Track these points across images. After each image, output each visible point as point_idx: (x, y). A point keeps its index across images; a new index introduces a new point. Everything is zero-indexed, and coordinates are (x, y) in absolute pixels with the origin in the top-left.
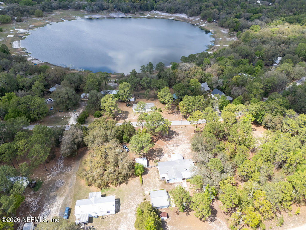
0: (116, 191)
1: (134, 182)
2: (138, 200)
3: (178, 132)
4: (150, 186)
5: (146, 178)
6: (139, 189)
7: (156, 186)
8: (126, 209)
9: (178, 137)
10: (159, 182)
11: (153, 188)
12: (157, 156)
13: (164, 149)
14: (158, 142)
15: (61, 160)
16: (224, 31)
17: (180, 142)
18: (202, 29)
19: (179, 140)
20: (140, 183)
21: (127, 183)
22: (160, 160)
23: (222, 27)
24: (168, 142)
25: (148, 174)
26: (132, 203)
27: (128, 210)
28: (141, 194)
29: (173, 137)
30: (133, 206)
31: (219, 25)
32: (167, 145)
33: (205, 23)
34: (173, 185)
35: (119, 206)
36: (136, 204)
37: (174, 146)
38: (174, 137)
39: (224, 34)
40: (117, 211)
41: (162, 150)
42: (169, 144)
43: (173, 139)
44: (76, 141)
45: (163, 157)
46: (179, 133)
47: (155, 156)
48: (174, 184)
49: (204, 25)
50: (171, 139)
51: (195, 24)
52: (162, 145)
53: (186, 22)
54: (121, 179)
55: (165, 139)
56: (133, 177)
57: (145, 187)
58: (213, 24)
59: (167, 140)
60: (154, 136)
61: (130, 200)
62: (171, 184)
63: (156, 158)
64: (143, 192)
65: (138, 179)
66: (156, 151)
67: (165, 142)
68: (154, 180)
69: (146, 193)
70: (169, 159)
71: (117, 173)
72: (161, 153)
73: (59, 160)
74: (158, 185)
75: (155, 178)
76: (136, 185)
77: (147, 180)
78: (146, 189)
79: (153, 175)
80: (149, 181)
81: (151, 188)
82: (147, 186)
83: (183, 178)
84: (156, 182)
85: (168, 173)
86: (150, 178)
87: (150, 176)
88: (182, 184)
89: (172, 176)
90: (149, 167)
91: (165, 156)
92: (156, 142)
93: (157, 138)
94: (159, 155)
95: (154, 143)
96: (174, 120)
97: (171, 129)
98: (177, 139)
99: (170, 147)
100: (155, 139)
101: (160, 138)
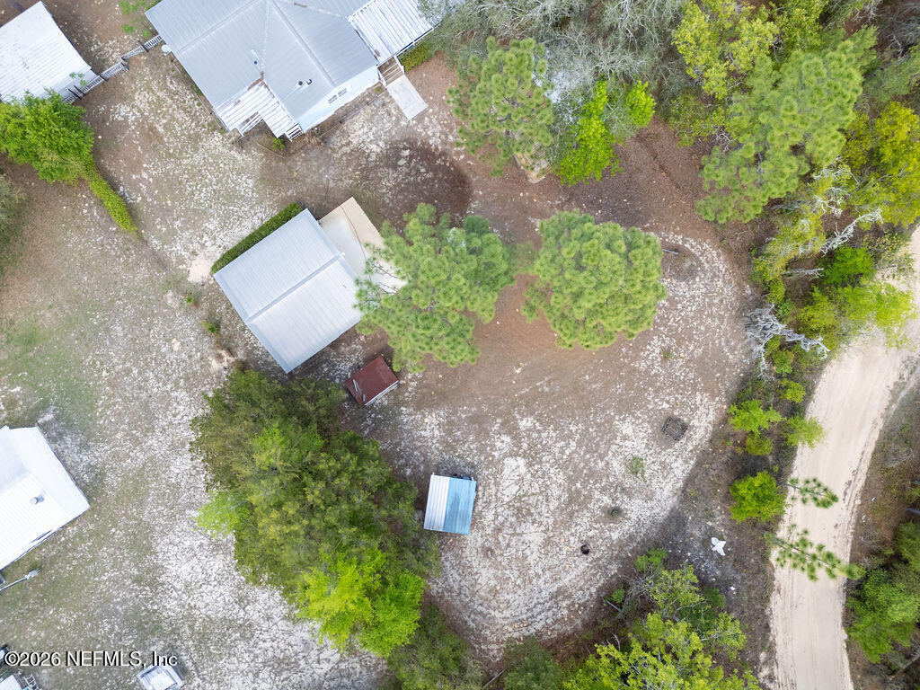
2: (176, 346)
4: (195, 218)
5: (135, 167)
6: (143, 272)
7: (232, 197)
8: (137, 442)
10: (240, 157)
11: (225, 223)
20: (115, 225)
26: (155, 388)
27: (151, 442)
28: (170, 299)
30: (166, 400)
34: (336, 140)
36: (176, 383)
48: (339, 121)
57: (170, 237)
61: (128, 372)
62: (324, 132)
64: (177, 283)
68: (198, 158)
69: (198, 271)
74: (247, 184)
75: (195, 139)
76: (104, 254)
77: (158, 180)
78: (179, 248)
79: (173, 119)
80: (170, 185)
81: (212, 228)
82: (178, 223)
83: (382, 60)
84: (221, 165)
85: (262, 74)
86: (170, 156)
87: (159, 138)
88: (387, 100)
89: (301, 83)
90: (111, 71)
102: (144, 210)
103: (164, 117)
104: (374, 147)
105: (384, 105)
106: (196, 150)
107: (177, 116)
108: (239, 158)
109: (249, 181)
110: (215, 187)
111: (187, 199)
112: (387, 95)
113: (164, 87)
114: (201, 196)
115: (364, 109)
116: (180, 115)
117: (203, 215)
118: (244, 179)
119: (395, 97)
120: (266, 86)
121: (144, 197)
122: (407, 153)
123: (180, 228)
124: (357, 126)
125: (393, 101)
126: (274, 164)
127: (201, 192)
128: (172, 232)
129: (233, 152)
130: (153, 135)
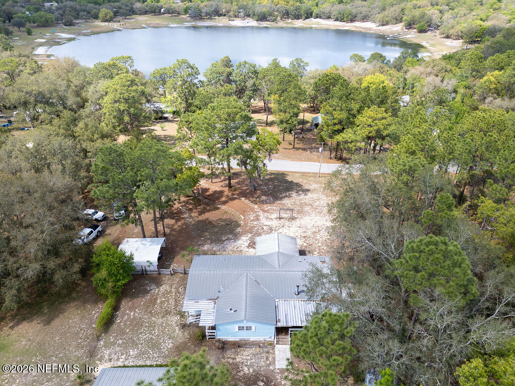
3: (306, 187)
4: (130, 344)
5: (132, 309)
7: (156, 346)
9: (302, 196)
12: (213, 241)
13: (246, 225)
14: (231, 203)
16: (451, 44)
17: (307, 209)
19: (302, 205)
20: (96, 325)
21: (49, 323)
24: (267, 207)
25: (148, 297)
29: (286, 196)
32: (261, 213)
33: (412, 33)
34: (229, 353)
37: (280, 218)
38: (289, 196)
39: (451, 48)
41: (239, 225)
42: (264, 211)
43: (286, 201)
45: (231, 246)
46: (311, 188)
47: (206, 239)
48: (238, 345)
49: (409, 36)
50: (276, 198)
51: (391, 35)
52: (244, 212)
55: (258, 197)
58: (427, 34)
59: (263, 202)
60: (226, 189)
62: (224, 346)
65: (100, 311)
66: (214, 226)
67: (256, 207)
68: (160, 320)
72: (231, 233)
74: (167, 345)
75: (168, 313)
76: (77, 333)
77: (135, 318)
78: (107, 352)
79: (168, 301)
80: (137, 324)
81: (131, 353)
82: (120, 342)
83: (279, 325)
84: (166, 330)
85: (218, 297)
86: (150, 312)
87: (155, 304)
88: (271, 351)
89: (231, 309)
90: (164, 271)
91: (240, 242)
92: (224, 203)
93: (233, 194)
94: (221, 240)
95: (219, 206)
96: (302, 161)
97: (289, 178)
98: (298, 202)
99: (267, 218)
100: (227, 196)
101: (244, 194)
102: (115, 326)
103: (165, 298)
104: (246, 369)
105: (268, 352)
106: (163, 317)
107: (171, 301)
108: (177, 332)
109: (171, 344)
110: (153, 337)
111: (136, 334)
112: (273, 349)
113: (177, 289)
114: (143, 337)
115: (256, 348)
116: (172, 301)
117: (135, 345)
118: (169, 342)
119: (277, 352)
120: (215, 303)
121: (121, 322)
122: (262, 384)
123: (119, 344)
124: (246, 353)
125: (274, 354)
126: (189, 344)
127: (145, 335)
128: (114, 344)
129: (177, 328)
130: (153, 301)
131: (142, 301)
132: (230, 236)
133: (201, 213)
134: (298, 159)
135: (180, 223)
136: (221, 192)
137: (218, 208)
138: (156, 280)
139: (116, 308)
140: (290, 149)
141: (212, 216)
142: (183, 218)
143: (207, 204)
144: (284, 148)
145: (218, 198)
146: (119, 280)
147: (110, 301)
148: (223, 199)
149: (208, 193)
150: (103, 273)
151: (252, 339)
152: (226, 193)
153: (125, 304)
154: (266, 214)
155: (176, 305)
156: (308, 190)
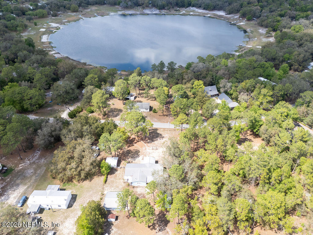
0: (77, 187)
1: (98, 180)
3: (163, 136)
5: (111, 178)
6: (100, 188)
7: (118, 187)
9: (161, 140)
12: (132, 157)
13: (142, 151)
14: (138, 143)
15: (39, 150)
16: (262, 31)
18: (239, 28)
20: (103, 182)
21: (91, 181)
22: (133, 161)
23: (262, 26)
24: (149, 144)
25: (115, 174)
28: (100, 193)
29: (156, 140)
31: (258, 24)
32: (147, 147)
33: (244, 21)
34: (135, 189)
35: (74, 202)
37: (153, 149)
39: (261, 34)
40: (70, 206)
41: (139, 152)
43: (156, 142)
44: (54, 133)
45: (137, 160)
47: (130, 157)
48: (137, 187)
49: (242, 23)
50: (153, 141)
51: (232, 22)
52: (142, 147)
53: (223, 20)
54: (83, 175)
55: (147, 140)
56: (99, 176)
57: (106, 187)
58: (252, 22)
59: (148, 143)
60: (136, 137)
61: (87, 197)
62: (134, 187)
63: (130, 159)
64: (102, 192)
65: (103, 178)
66: (132, 152)
67: (146, 144)
68: (118, 181)
69: (105, 192)
70: (142, 162)
71: (79, 169)
72: (137, 154)
73: (37, 151)
74: (121, 187)
75: (120, 179)
76: (99, 184)
77: (112, 180)
80: (113, 182)
83: (147, 182)
84: (120, 183)
85: (132, 175)
86: (116, 179)
87: (117, 176)
89: (136, 179)
90: (118, 167)
91: (140, 158)
92: (136, 143)
93: (139, 139)
94: (134, 157)
95: (134, 144)
96: (164, 122)
97: (158, 132)
98: (159, 143)
99: (149, 149)
100: (137, 140)
101: (142, 139)
102: (107, 182)
104: (139, 192)
108: (123, 184)
110: (117, 185)
111: (113, 184)
113: (122, 172)
114: (115, 185)
115: (141, 188)
116: (121, 176)
117: (113, 187)
120: (132, 177)
121: (109, 181)
122: (142, 195)
124: (139, 189)
126: (126, 187)
128: (108, 186)
130: (116, 176)
131: (113, 176)
132: (137, 156)
133: (128, 147)
134: (163, 121)
135: (122, 151)
136: (135, 138)
137: (133, 145)
138: (116, 170)
139: (107, 178)
140: (161, 116)
141: (131, 148)
142: (123, 149)
143: (130, 144)
144: (159, 116)
145: (134, 141)
146: (107, 171)
147: (106, 176)
148: (135, 141)
149: (130, 139)
150: (104, 169)
151: (141, 186)
152: (136, 139)
153: (109, 176)
154: (149, 148)
155: (122, 177)
156: (164, 137)
